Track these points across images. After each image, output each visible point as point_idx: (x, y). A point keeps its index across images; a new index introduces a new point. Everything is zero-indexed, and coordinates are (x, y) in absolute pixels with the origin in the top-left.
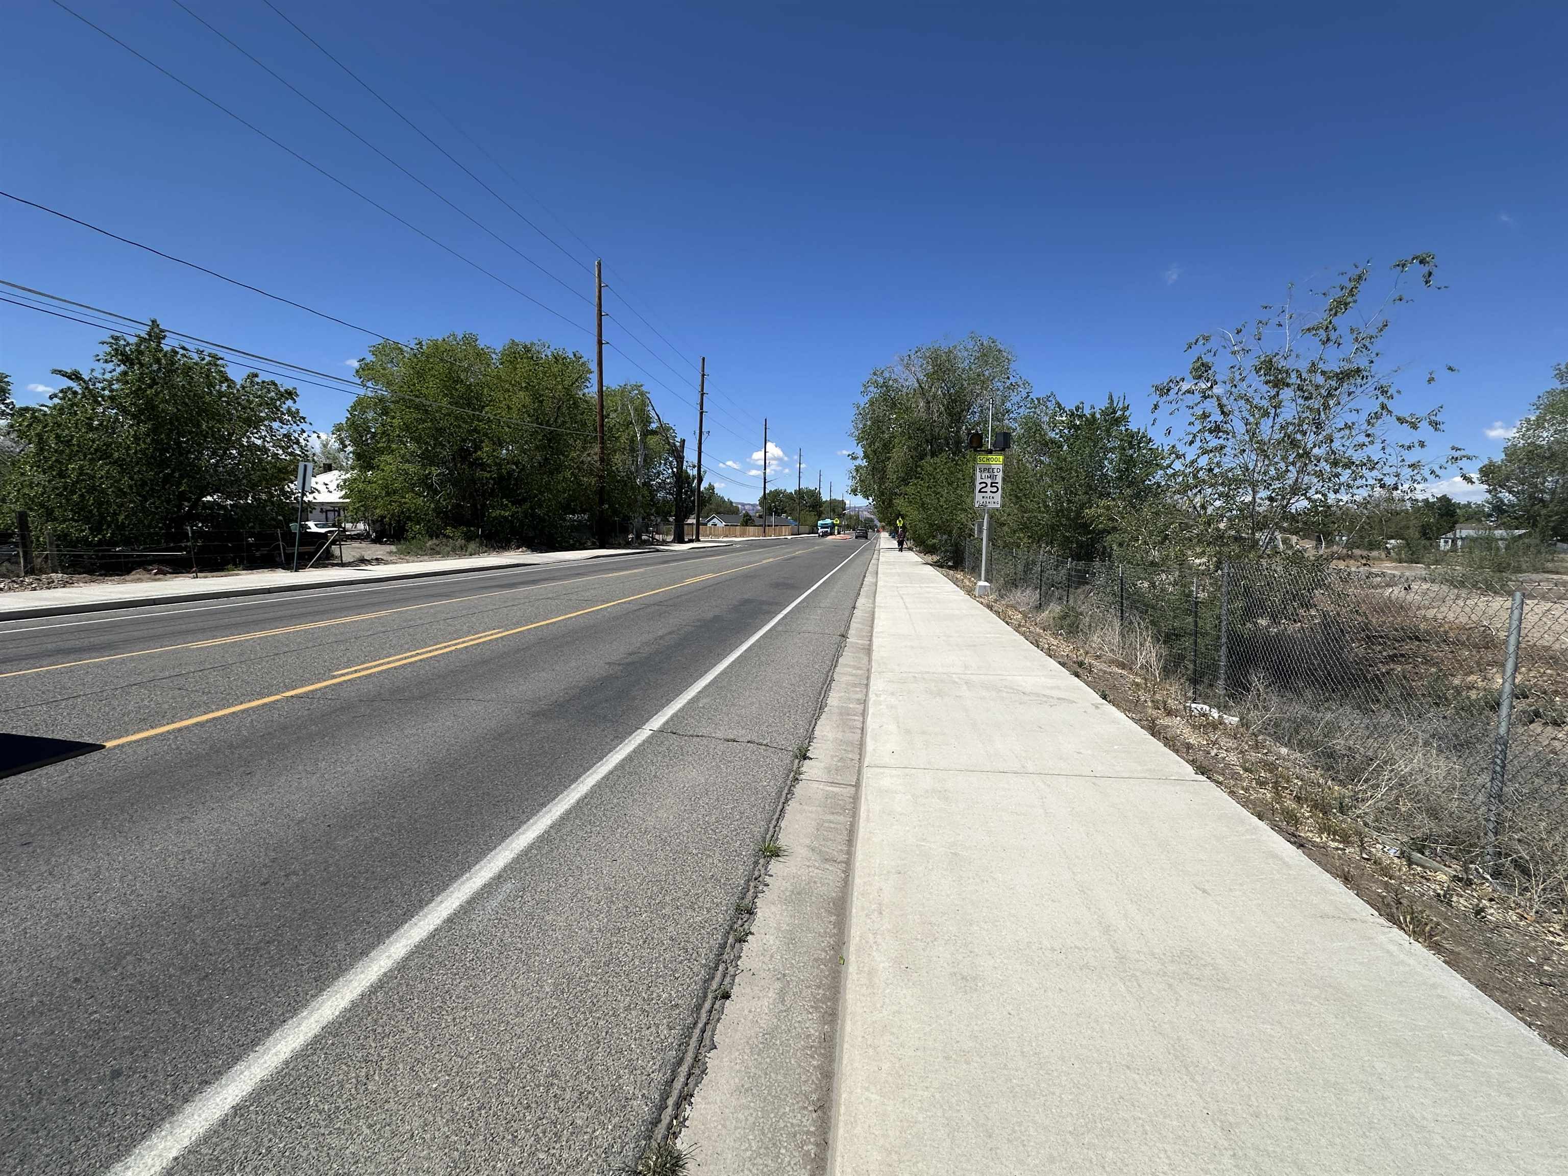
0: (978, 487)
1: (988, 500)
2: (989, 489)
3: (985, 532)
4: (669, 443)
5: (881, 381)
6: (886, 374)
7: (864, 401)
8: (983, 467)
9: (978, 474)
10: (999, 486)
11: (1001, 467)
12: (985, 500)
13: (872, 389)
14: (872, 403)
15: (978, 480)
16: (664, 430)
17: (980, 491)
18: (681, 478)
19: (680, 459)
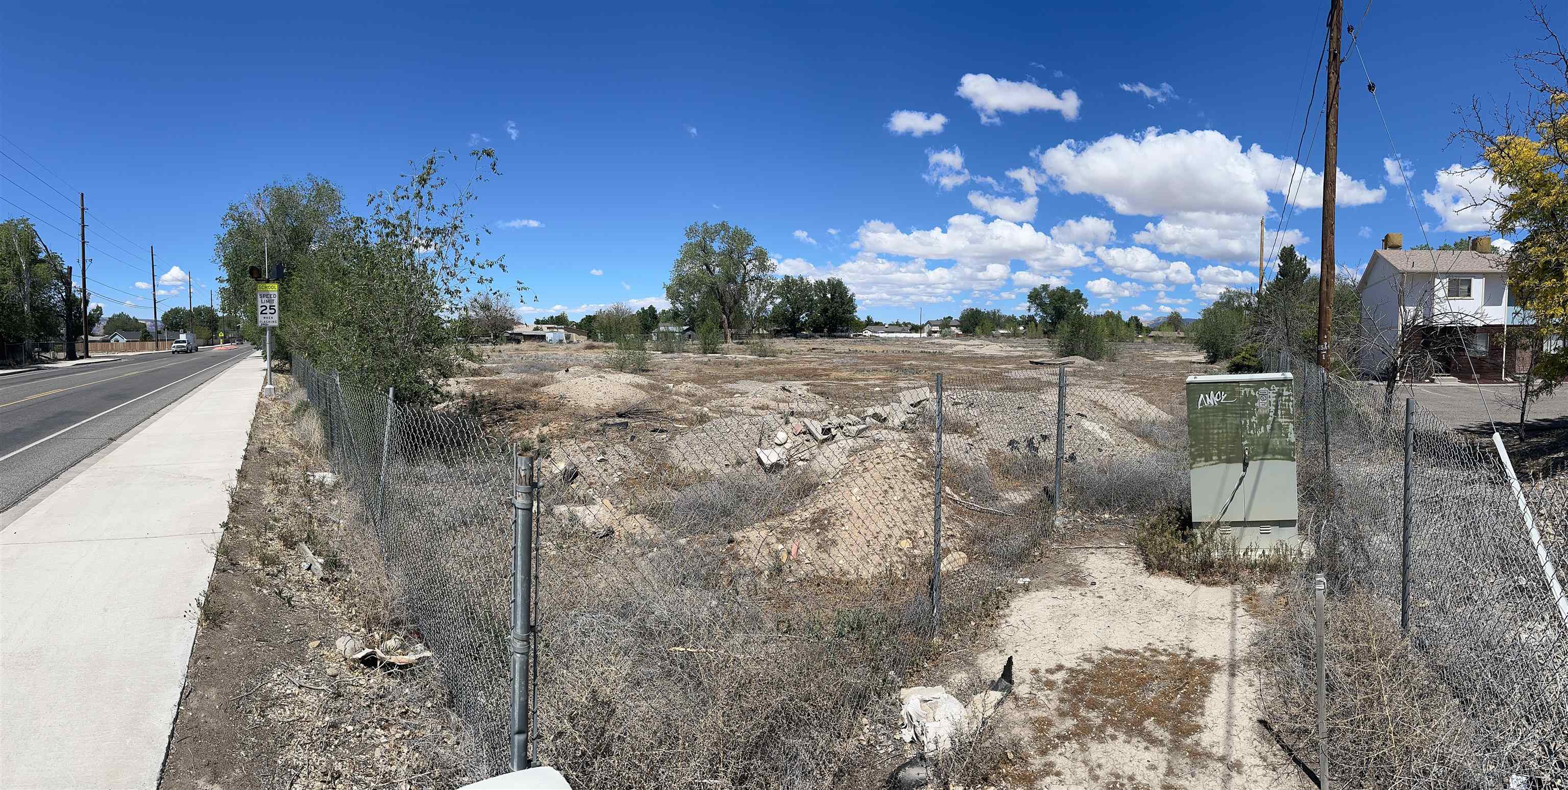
0: (260, 310)
1: (268, 320)
2: (268, 311)
3: (268, 345)
4: (56, 270)
5: (237, 215)
6: (240, 210)
7: (223, 232)
8: (263, 293)
9: (259, 299)
10: (276, 308)
11: (276, 293)
12: (265, 320)
13: (230, 222)
14: (230, 234)
15: (260, 304)
16: (52, 258)
17: (261, 313)
18: (70, 301)
19: (68, 284)
